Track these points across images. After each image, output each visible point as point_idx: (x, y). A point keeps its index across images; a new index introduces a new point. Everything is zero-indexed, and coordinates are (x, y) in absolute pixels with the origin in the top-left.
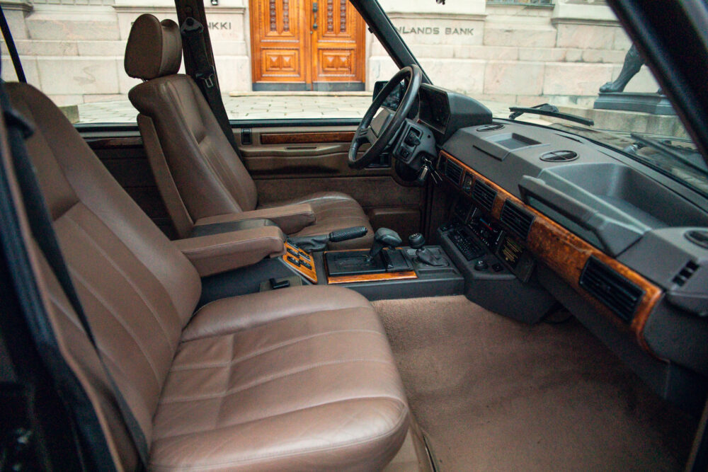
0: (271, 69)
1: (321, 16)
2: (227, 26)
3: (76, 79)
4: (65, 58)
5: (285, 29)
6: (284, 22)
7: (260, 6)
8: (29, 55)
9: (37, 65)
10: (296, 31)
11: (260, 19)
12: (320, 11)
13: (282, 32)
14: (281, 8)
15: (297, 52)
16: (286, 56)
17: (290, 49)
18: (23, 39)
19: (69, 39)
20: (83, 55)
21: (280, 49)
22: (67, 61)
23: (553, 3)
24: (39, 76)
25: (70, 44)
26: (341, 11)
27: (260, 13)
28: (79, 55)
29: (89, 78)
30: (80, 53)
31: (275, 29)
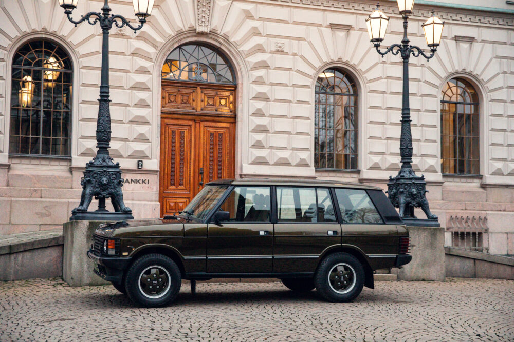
0: (169, 211)
1: (205, 177)
2: (147, 182)
3: (37, 214)
4: (31, 199)
5: (180, 185)
6: (180, 180)
7: (164, 169)
8: (6, 197)
9: (11, 204)
10: (188, 186)
11: (164, 177)
12: (205, 173)
13: (178, 186)
14: (178, 170)
15: (188, 200)
16: (180, 202)
17: (183, 198)
18: (3, 186)
19: (35, 187)
20: (44, 198)
21: (177, 198)
22: (33, 201)
23: (359, 169)
24: (10, 212)
25: (36, 190)
26: (218, 173)
27: (164, 173)
28: (41, 197)
29: (47, 213)
30: (43, 196)
31: (174, 184)
